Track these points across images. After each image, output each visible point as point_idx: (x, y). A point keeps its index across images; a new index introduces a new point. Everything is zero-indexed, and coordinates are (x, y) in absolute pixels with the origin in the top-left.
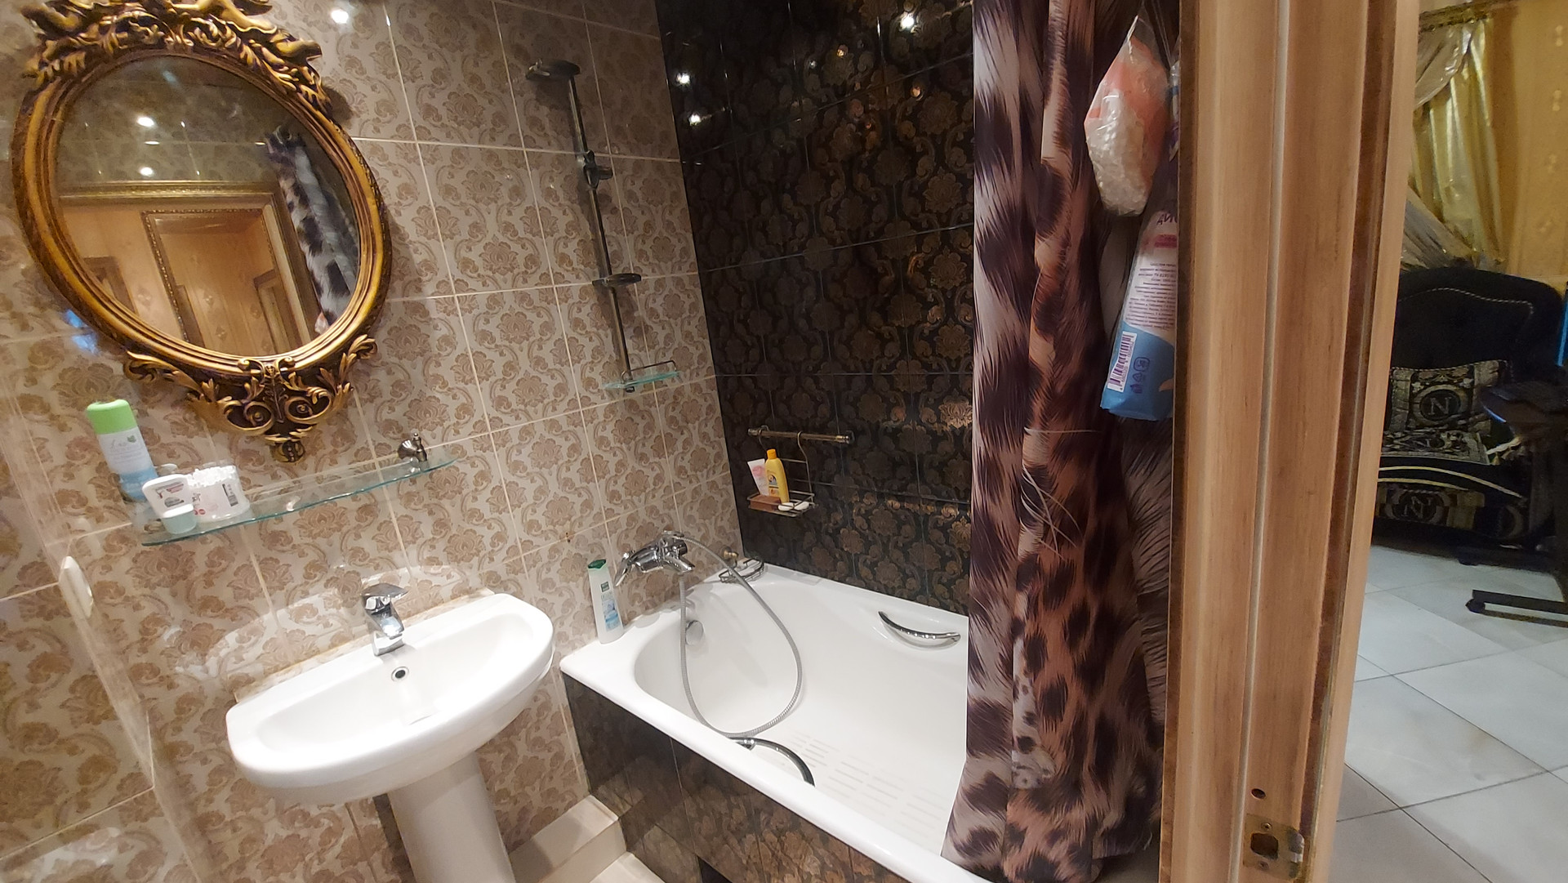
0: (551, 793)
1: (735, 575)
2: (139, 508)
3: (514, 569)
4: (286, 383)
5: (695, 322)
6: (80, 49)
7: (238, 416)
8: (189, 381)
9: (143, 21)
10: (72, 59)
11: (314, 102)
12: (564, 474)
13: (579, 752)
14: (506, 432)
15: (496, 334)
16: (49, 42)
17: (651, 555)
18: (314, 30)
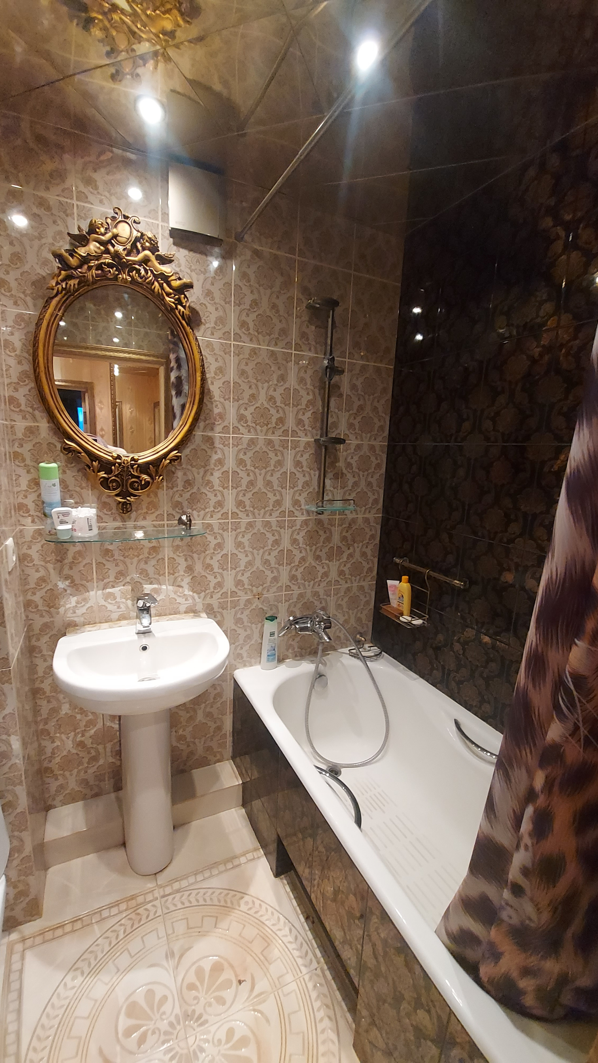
0: (209, 749)
1: (359, 653)
2: (49, 521)
3: (223, 606)
4: (132, 470)
5: (377, 476)
6: (77, 278)
7: (105, 483)
8: (87, 459)
9: (110, 265)
10: (72, 282)
11: (183, 317)
12: (266, 557)
13: (232, 730)
14: (239, 522)
15: (249, 462)
16: (63, 272)
17: (307, 623)
18: (193, 274)
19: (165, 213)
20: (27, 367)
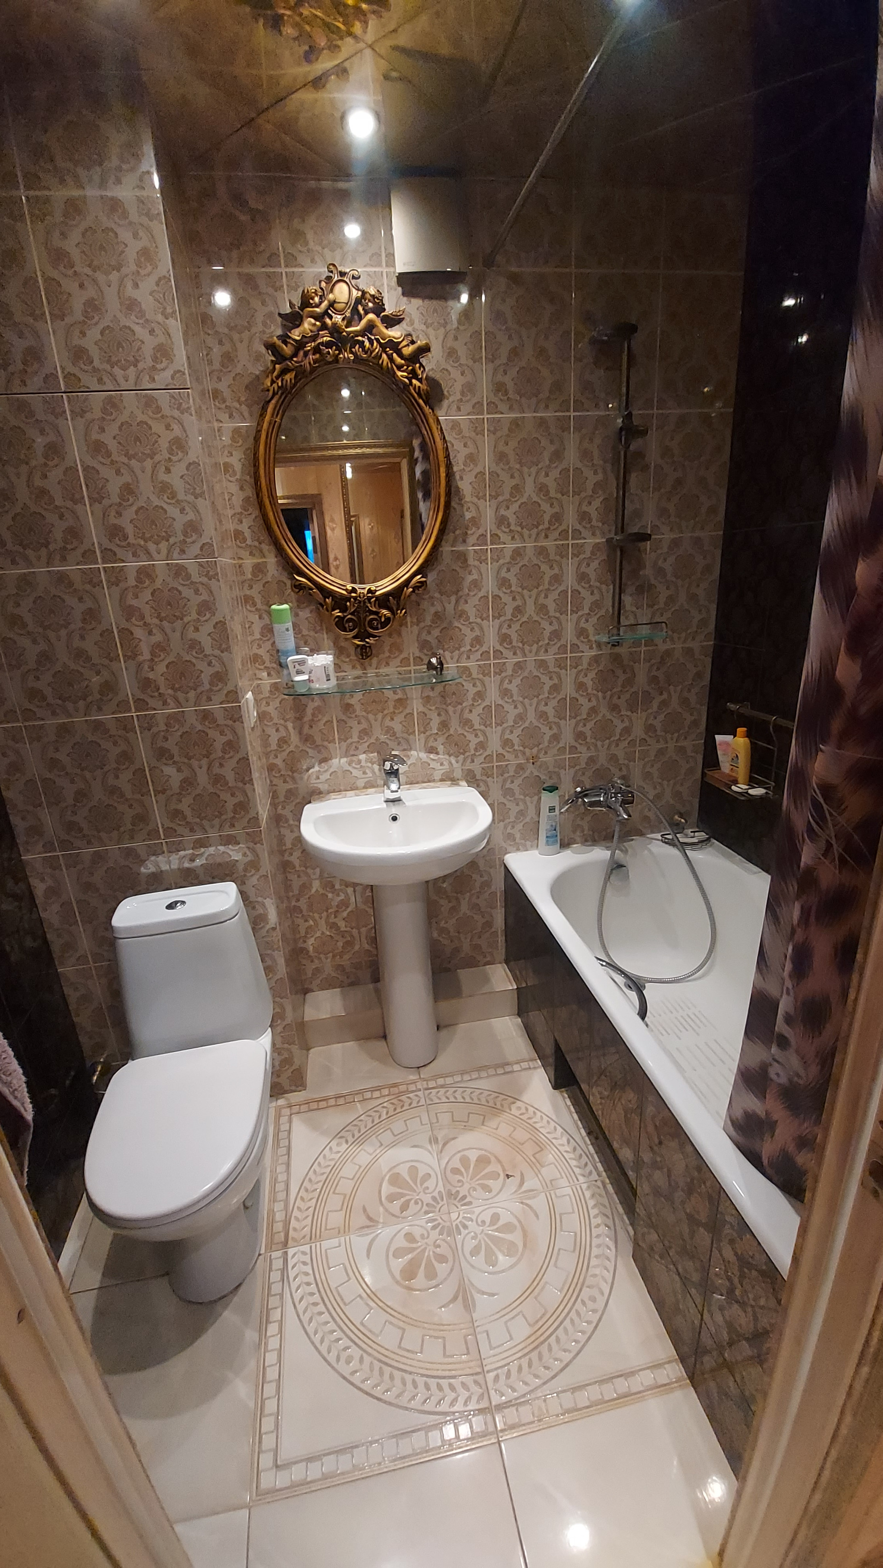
0: (477, 947)
1: (676, 839)
2: (285, 672)
3: (487, 773)
4: (369, 605)
5: (706, 584)
6: (293, 370)
7: (341, 624)
8: (320, 596)
9: (328, 345)
10: (288, 377)
11: (419, 393)
12: (542, 708)
14: (504, 663)
15: (514, 581)
16: (277, 366)
17: (599, 795)
18: (431, 331)
19: (389, 253)
20: (250, 492)
